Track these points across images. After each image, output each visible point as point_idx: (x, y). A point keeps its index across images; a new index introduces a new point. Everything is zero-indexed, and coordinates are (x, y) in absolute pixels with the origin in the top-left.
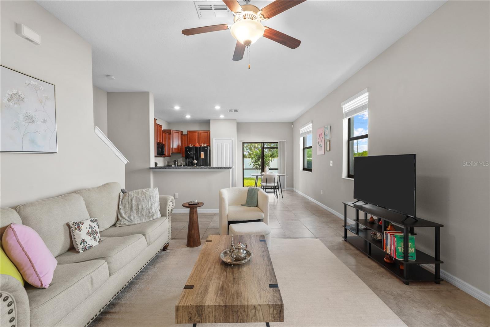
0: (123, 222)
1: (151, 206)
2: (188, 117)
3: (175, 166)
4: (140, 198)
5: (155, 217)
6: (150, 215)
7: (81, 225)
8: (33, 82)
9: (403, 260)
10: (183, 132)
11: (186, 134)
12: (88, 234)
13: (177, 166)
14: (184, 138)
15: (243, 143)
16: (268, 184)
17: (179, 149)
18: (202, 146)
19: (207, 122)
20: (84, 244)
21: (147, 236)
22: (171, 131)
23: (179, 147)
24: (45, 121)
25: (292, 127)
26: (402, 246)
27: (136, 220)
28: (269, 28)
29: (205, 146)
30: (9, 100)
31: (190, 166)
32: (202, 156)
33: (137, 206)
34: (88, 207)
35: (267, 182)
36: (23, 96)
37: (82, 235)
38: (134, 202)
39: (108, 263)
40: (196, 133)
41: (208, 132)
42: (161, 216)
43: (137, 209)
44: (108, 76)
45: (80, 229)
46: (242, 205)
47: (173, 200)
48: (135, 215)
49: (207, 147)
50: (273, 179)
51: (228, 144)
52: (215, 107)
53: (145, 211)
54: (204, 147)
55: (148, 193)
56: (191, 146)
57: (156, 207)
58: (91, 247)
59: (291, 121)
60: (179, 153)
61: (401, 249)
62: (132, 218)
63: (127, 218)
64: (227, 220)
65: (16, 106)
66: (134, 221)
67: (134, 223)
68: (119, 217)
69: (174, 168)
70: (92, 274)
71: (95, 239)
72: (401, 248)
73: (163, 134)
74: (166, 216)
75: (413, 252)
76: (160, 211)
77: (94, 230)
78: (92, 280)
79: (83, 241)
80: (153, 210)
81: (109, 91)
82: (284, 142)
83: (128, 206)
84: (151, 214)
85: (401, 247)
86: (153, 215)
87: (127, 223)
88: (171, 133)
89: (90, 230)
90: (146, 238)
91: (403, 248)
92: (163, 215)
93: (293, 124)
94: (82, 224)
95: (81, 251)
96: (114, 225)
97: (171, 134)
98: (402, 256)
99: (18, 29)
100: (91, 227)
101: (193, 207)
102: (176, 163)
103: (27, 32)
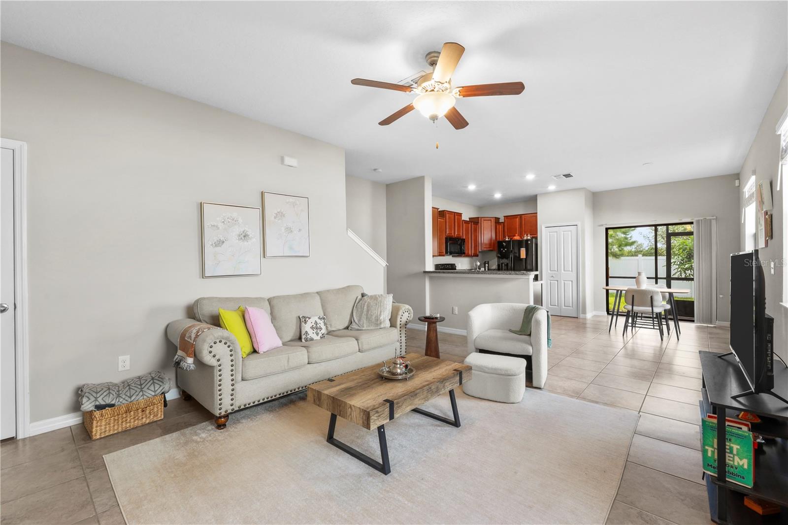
0: (354, 326)
1: (380, 314)
2: (498, 196)
3: (485, 270)
4: (372, 304)
5: (382, 326)
6: (377, 323)
7: (307, 319)
8: (291, 199)
9: (716, 475)
10: (499, 218)
11: (503, 221)
12: (312, 328)
13: (488, 270)
14: (499, 227)
15: (607, 229)
16: (635, 308)
17: (492, 244)
18: (525, 238)
19: (532, 200)
20: (306, 336)
21: (359, 342)
22: (480, 219)
23: (492, 241)
24: (300, 230)
25: (737, 184)
26: (716, 446)
27: (365, 326)
28: (463, 87)
29: (529, 238)
30: (275, 218)
31: (505, 270)
32: (523, 255)
33: (368, 311)
34: (323, 306)
35: (634, 304)
36: (284, 213)
37: (307, 327)
38: (365, 308)
39: (308, 352)
40: (516, 218)
41: (535, 215)
42: (390, 327)
43: (367, 315)
44: (375, 170)
45: (306, 323)
46: (511, 331)
47: (410, 310)
48: (365, 321)
49: (531, 240)
50: (650, 299)
51: (570, 232)
52: (525, 176)
53: (374, 317)
54: (527, 240)
55: (380, 299)
56: (507, 239)
57: (386, 316)
58: (312, 339)
59: (733, 173)
60: (492, 250)
61: (713, 452)
62: (361, 323)
63: (357, 322)
64: (473, 347)
65: (279, 221)
66: (363, 327)
67: (362, 328)
68: (352, 320)
69: (483, 273)
70: (290, 355)
71: (317, 334)
72: (713, 450)
73: (464, 225)
74: (395, 327)
75: (746, 467)
76: (390, 320)
77: (318, 326)
78: (289, 358)
79: (306, 332)
80: (382, 318)
81: (388, 183)
82: (710, 220)
83: (360, 310)
84: (379, 322)
85: (713, 447)
86: (381, 323)
87: (357, 327)
88: (480, 222)
89: (315, 325)
90: (358, 343)
91: (716, 451)
92: (393, 325)
93: (739, 179)
94: (309, 318)
95: (303, 340)
96: (347, 328)
97: (480, 224)
98: (714, 468)
99: (282, 160)
100: (316, 323)
101: (431, 321)
102: (487, 265)
103: (288, 161)
